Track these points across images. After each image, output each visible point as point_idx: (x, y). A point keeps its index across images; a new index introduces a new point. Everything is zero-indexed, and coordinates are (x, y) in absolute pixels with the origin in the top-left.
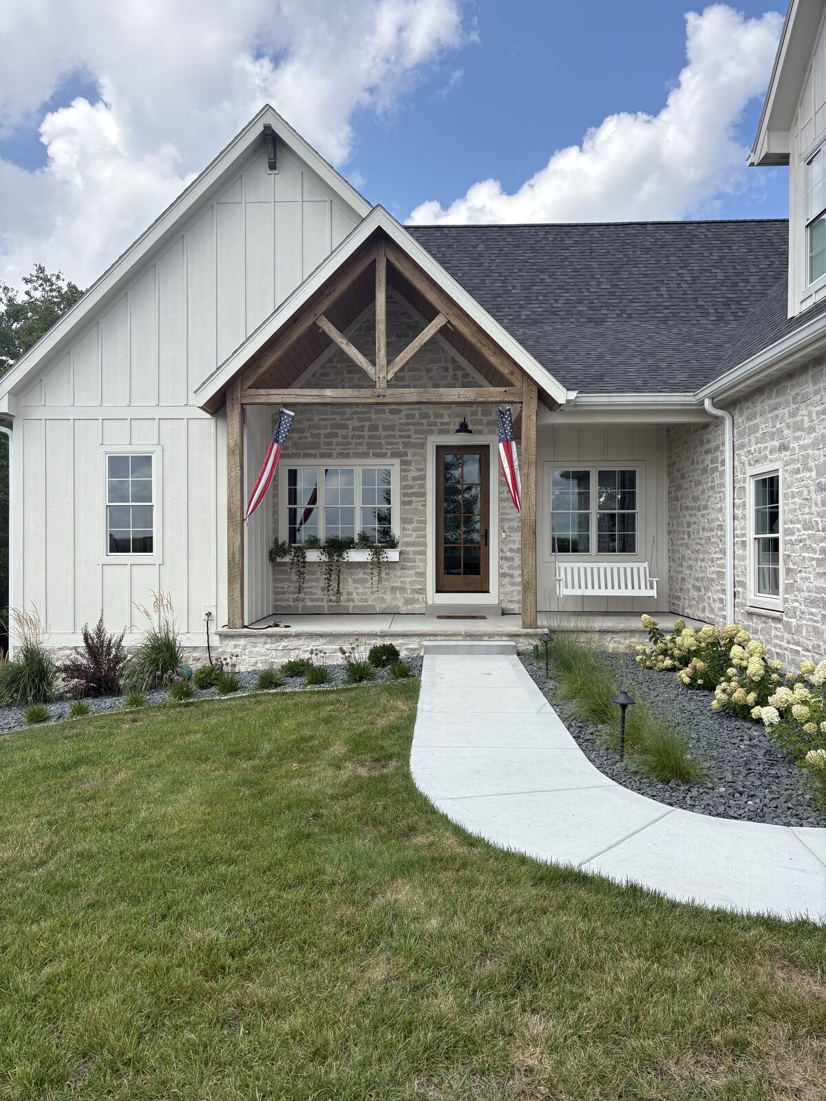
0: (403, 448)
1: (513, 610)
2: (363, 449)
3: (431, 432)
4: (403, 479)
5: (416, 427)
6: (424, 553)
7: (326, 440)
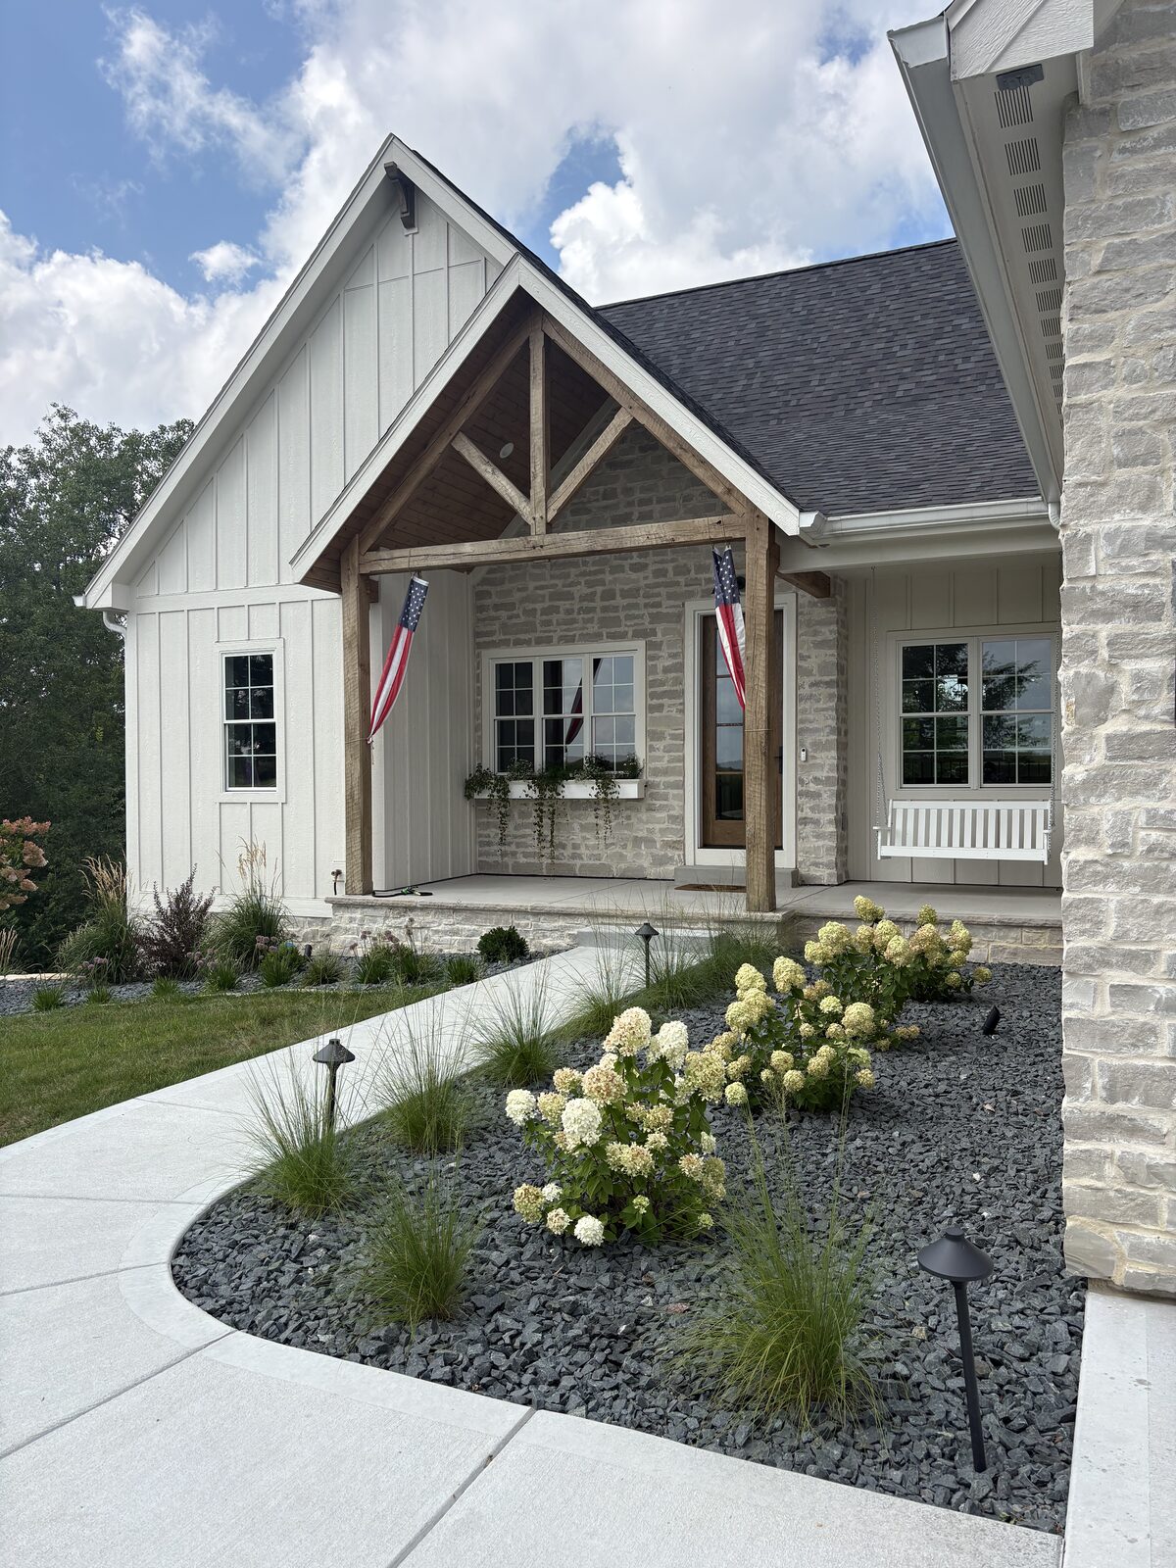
0: (650, 623)
1: (819, 878)
2: (593, 628)
3: (690, 595)
4: (650, 670)
5: (668, 589)
6: (681, 785)
7: (544, 618)
